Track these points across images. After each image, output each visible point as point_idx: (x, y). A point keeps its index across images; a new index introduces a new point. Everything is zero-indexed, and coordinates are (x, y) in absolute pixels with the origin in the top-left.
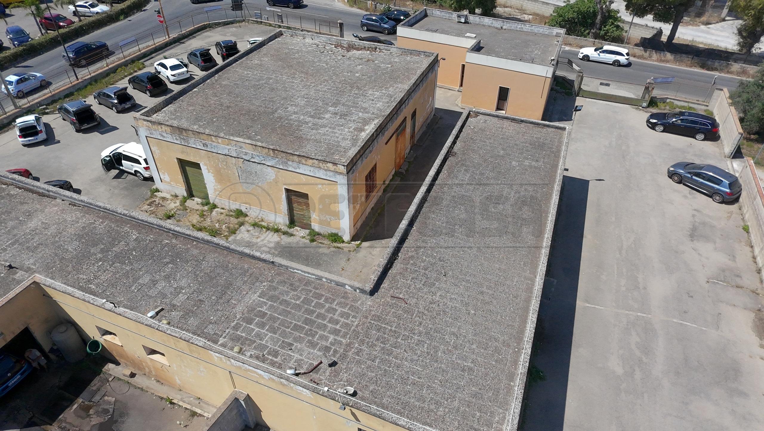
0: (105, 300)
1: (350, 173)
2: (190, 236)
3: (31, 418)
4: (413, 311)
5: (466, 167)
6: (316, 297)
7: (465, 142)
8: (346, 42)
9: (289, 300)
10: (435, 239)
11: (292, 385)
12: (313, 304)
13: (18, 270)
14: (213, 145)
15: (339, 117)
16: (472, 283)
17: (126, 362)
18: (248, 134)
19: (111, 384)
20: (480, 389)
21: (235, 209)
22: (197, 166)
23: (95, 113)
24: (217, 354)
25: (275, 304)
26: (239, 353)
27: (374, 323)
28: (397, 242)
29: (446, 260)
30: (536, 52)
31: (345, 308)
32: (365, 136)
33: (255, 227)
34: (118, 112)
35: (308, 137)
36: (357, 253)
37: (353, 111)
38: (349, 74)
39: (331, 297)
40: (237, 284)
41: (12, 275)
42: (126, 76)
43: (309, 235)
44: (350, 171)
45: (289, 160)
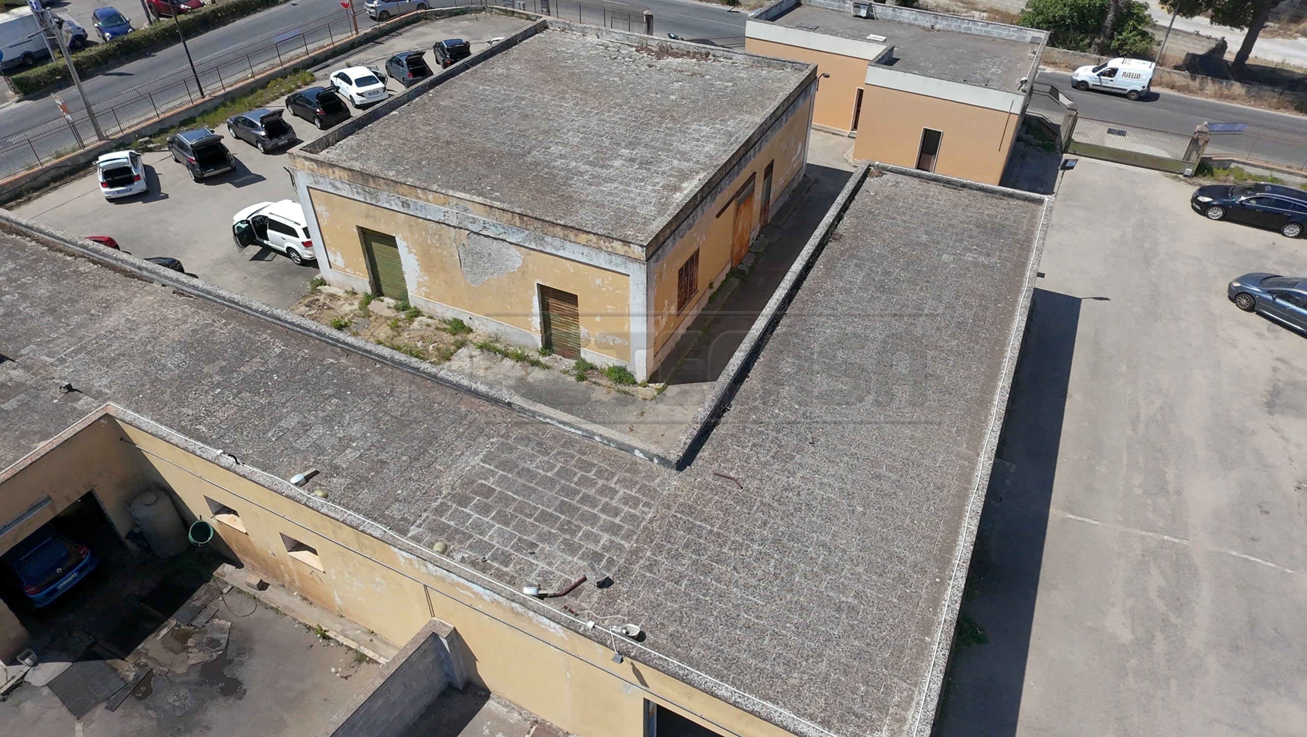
0: (221, 451)
1: (652, 261)
2: (370, 352)
3: (92, 645)
4: (753, 500)
5: (858, 259)
6: (581, 468)
7: (857, 218)
8: (657, 42)
9: (534, 469)
10: (798, 380)
11: (531, 614)
12: (576, 479)
13: (81, 395)
14: (419, 204)
15: (637, 166)
16: (861, 460)
17: (253, 562)
18: (479, 188)
19: (227, 598)
20: (868, 644)
21: (451, 319)
22: (390, 241)
23: (228, 151)
24: (404, 553)
25: (509, 476)
26: (443, 553)
27: (681, 518)
28: (728, 381)
29: (815, 418)
30: (993, 70)
31: (632, 488)
32: (681, 199)
33: (485, 351)
34: (266, 152)
35: (583, 197)
36: (657, 403)
37: (662, 157)
38: (659, 96)
39: (608, 468)
40: (446, 438)
41: (71, 402)
42: (283, 95)
43: (574, 368)
44: (652, 256)
45: (546, 234)
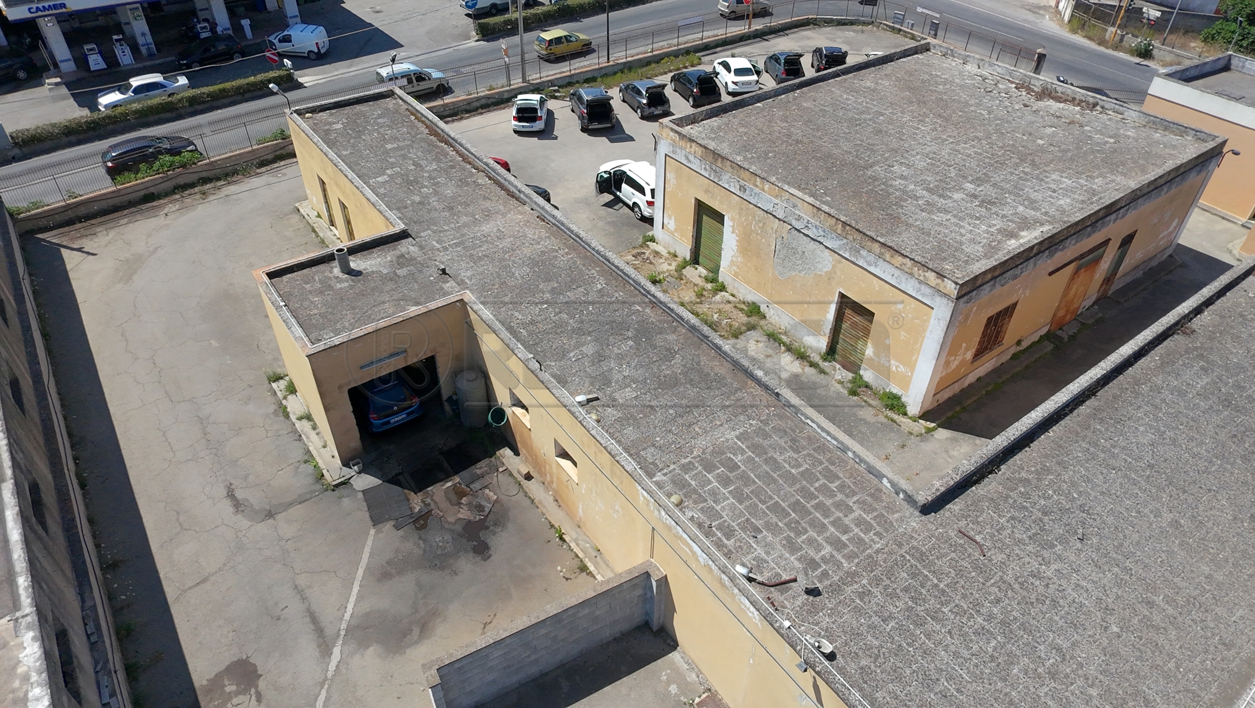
0: (532, 356)
1: (962, 300)
2: (672, 310)
3: (399, 474)
4: (993, 573)
5: (1207, 363)
6: (825, 477)
7: (1222, 318)
8: (1041, 83)
9: (781, 461)
10: (1087, 469)
11: (736, 591)
12: (817, 485)
13: (450, 279)
14: (755, 191)
15: (977, 203)
17: (527, 455)
18: (813, 189)
19: (500, 476)
21: (750, 302)
22: (719, 218)
23: (613, 110)
24: (645, 493)
25: (757, 459)
26: (677, 505)
27: (909, 560)
28: (1005, 444)
29: (1094, 514)
31: (869, 513)
32: (1014, 246)
33: (771, 339)
34: (643, 118)
35: (911, 221)
36: (922, 441)
37: (1008, 200)
38: (1025, 138)
39: (852, 486)
40: (712, 406)
41: (442, 282)
42: (671, 71)
43: (850, 382)
44: (963, 296)
45: (863, 248)
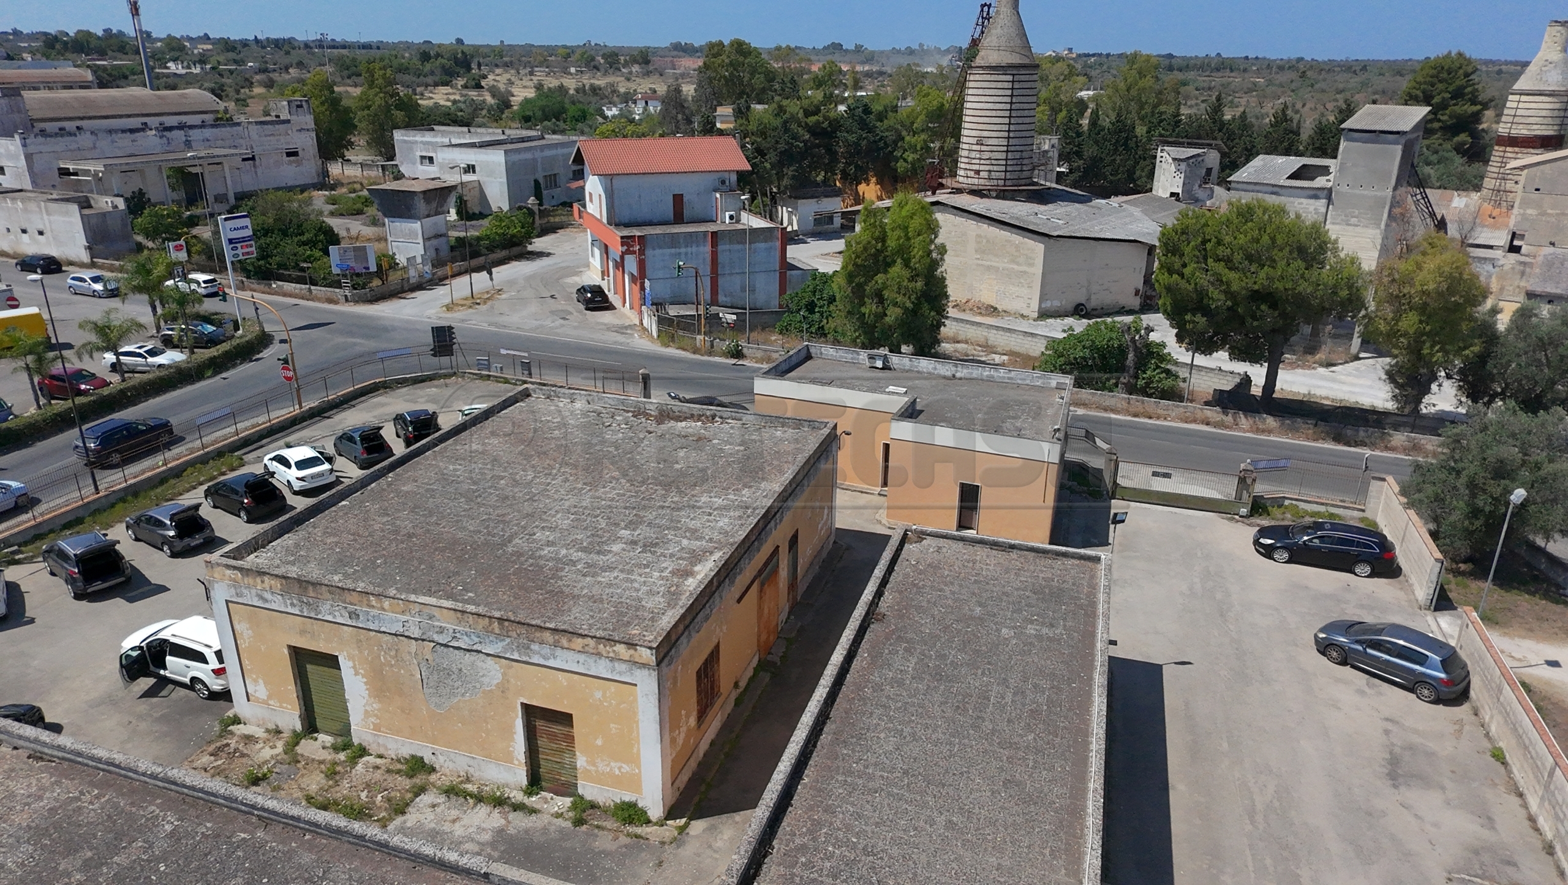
1: (663, 664)
2: (298, 819)
5: (907, 643)
7: (900, 592)
8: (656, 406)
10: (853, 804)
14: (371, 614)
15: (640, 550)
18: (448, 588)
21: (407, 757)
22: (331, 661)
23: (123, 558)
28: (767, 814)
29: (878, 853)
30: (1023, 418)
32: (694, 586)
33: (451, 796)
34: (174, 555)
35: (576, 592)
36: (678, 847)
37: (669, 537)
38: (661, 466)
42: (201, 484)
43: (570, 809)
44: (663, 658)
45: (533, 641)
